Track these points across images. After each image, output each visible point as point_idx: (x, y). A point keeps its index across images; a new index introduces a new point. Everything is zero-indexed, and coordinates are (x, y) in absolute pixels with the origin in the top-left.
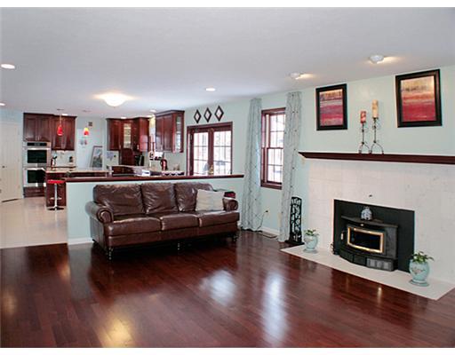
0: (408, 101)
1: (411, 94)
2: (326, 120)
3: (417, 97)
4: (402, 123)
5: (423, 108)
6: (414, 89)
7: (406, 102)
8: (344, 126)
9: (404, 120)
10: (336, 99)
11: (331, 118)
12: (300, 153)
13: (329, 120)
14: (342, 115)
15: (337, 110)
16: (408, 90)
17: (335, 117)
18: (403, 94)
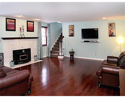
0: (29, 26)
1: (29, 25)
2: (9, 28)
3: (30, 26)
4: (28, 31)
5: (31, 28)
6: (30, 24)
7: (29, 27)
8: (15, 30)
9: (28, 30)
10: (12, 22)
11: (11, 27)
12: (2, 38)
13: (10, 28)
14: (14, 27)
15: (13, 26)
16: (29, 24)
17: (12, 27)
18: (28, 25)
